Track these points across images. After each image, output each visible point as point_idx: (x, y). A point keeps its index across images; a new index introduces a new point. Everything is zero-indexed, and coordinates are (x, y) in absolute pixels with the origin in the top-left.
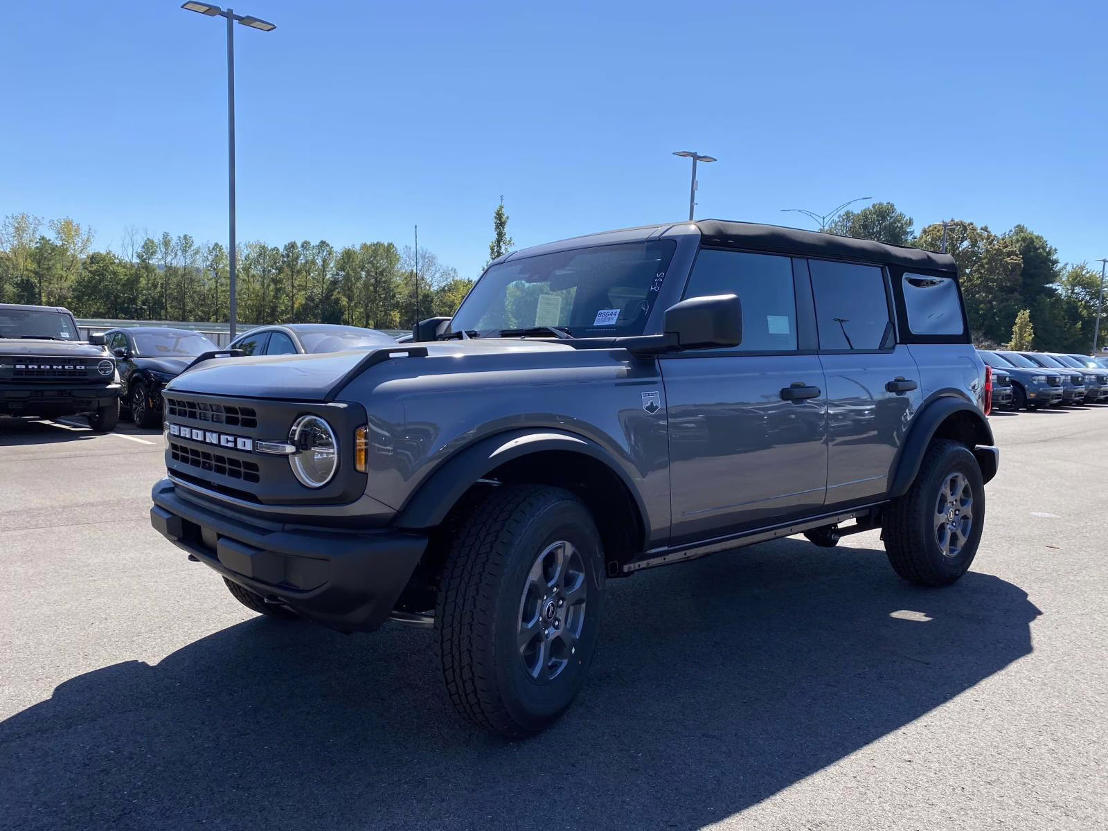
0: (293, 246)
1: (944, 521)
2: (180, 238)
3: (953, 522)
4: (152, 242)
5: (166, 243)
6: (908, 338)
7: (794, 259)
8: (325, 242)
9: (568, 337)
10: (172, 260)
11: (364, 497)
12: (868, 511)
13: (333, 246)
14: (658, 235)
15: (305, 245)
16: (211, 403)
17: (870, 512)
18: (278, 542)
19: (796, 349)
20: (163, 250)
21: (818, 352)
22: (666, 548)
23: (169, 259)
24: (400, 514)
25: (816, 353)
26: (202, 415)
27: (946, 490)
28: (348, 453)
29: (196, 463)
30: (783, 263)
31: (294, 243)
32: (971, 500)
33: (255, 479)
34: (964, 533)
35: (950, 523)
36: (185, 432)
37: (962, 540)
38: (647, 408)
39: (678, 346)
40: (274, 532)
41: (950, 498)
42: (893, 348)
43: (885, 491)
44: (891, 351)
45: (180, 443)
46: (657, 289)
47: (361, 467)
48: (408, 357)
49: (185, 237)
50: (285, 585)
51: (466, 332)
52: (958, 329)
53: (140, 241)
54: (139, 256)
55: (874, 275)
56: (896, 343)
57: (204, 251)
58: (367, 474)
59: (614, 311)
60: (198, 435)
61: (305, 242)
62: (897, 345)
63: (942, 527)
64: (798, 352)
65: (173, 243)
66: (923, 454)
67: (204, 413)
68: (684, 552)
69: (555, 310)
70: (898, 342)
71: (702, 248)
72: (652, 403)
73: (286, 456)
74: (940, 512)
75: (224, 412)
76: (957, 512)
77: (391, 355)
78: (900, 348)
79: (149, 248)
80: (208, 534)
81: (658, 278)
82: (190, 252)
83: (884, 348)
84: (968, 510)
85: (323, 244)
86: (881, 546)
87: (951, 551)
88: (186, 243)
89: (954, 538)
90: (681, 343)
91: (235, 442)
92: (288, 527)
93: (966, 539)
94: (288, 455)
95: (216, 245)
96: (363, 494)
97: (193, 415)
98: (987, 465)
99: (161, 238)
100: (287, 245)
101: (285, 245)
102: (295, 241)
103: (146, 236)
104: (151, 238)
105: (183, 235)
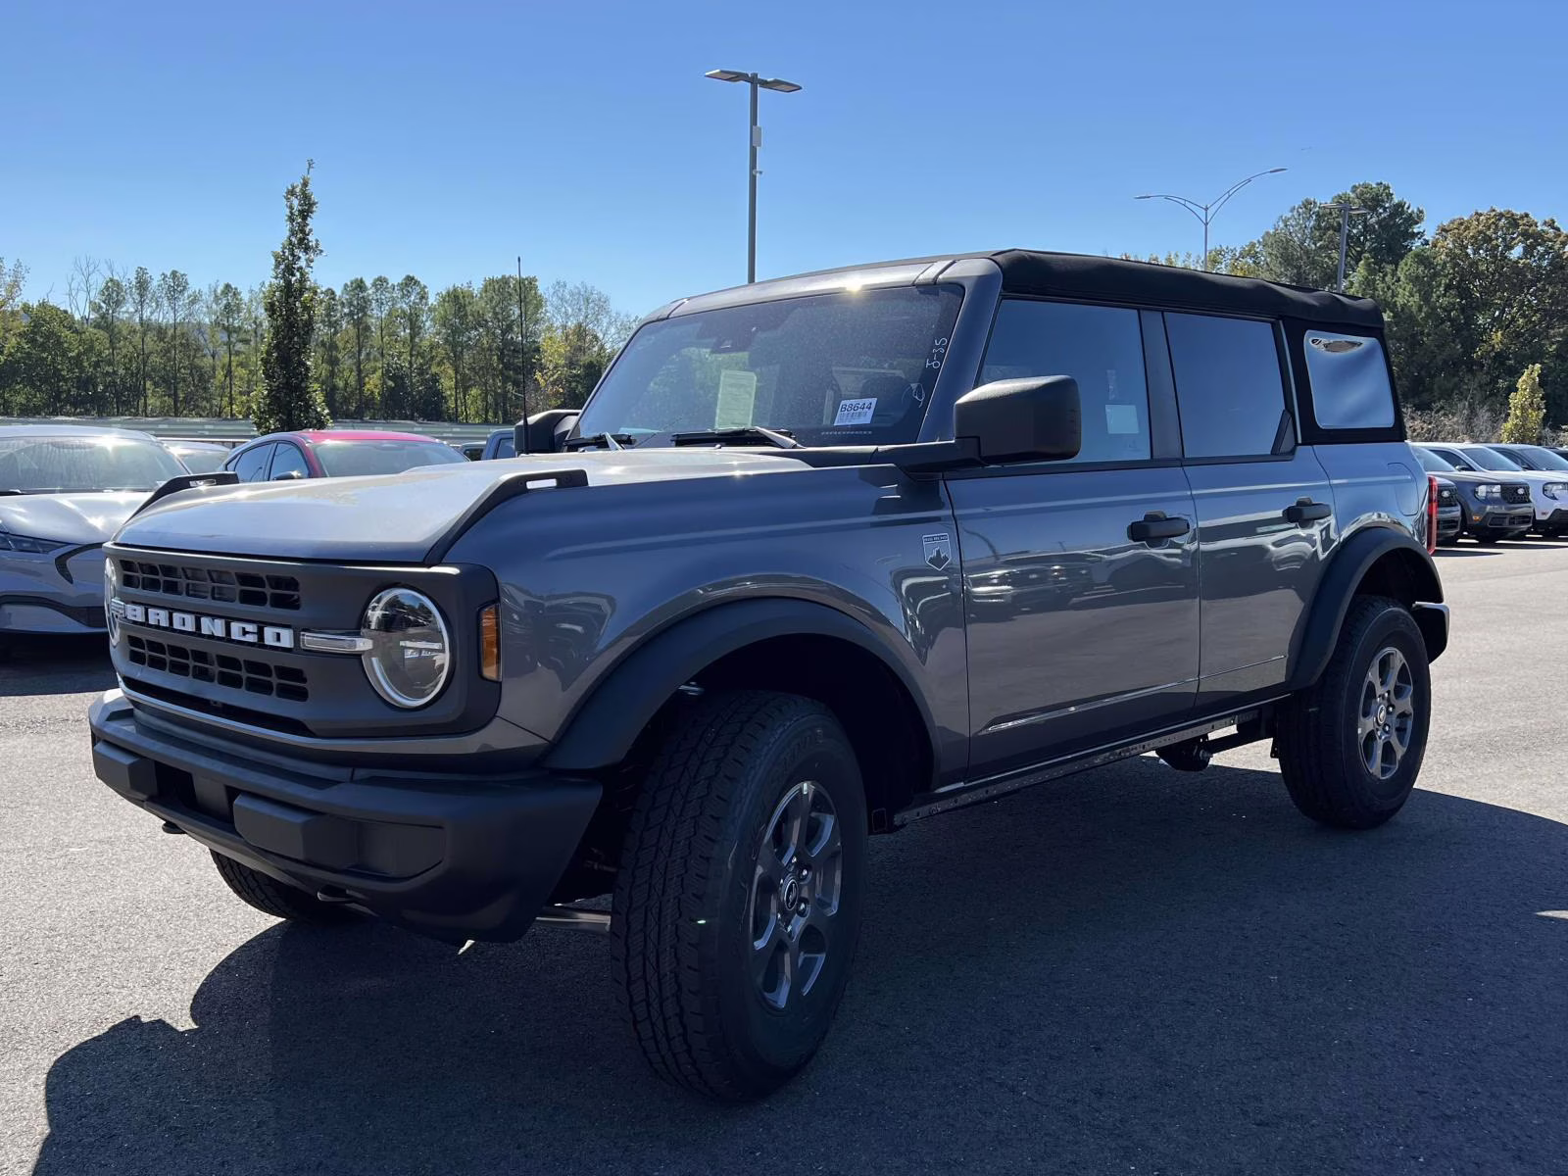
0: (359, 285)
1: (1372, 728)
2: (166, 276)
3: (1385, 725)
4: (118, 284)
5: (142, 285)
6: (1315, 435)
7: (1143, 313)
8: (413, 279)
9: (794, 447)
10: (152, 313)
11: (496, 721)
12: (1256, 712)
13: (427, 284)
14: (933, 276)
15: (381, 282)
16: (209, 568)
17: (1260, 714)
18: (347, 798)
19: (1148, 457)
20: (137, 297)
21: (1182, 462)
22: (962, 784)
23: (146, 314)
24: (554, 746)
25: (1178, 463)
26: (191, 586)
27: (1373, 676)
28: (469, 650)
29: (180, 669)
30: (1125, 318)
31: (361, 281)
32: (1411, 688)
33: (301, 695)
34: (1401, 742)
35: (1380, 728)
36: (158, 617)
37: (1400, 751)
38: (931, 561)
39: (979, 459)
40: (339, 782)
41: (1379, 690)
42: (1292, 452)
43: (1283, 680)
44: (1290, 457)
45: (145, 635)
46: (936, 365)
47: (490, 672)
48: (556, 487)
49: (174, 273)
50: (361, 871)
51: (613, 436)
52: (1385, 419)
53: (98, 282)
54: (96, 308)
55: (1259, 334)
56: (1297, 444)
57: (209, 298)
58: (501, 683)
59: (867, 401)
60: (185, 622)
61: (380, 279)
62: (1299, 448)
63: (1371, 736)
64: (1153, 463)
65: (154, 284)
66: (1342, 619)
67: (193, 584)
68: (985, 789)
69: (748, 396)
70: (1300, 441)
71: (1004, 297)
72: (938, 552)
73: (358, 656)
74: (1366, 714)
75: (237, 584)
76: (1391, 709)
77: (530, 485)
78: (1304, 451)
79: (113, 293)
80: (208, 789)
81: (937, 347)
82: (184, 299)
83: (1278, 453)
84: (1406, 704)
85: (410, 281)
86: (1274, 766)
87: (1384, 771)
88: (176, 285)
89: (1388, 748)
90: (983, 455)
91: (260, 634)
92: (361, 773)
93: (1405, 749)
94: (360, 655)
95: (228, 286)
96: (494, 716)
97: (172, 588)
98: (1433, 633)
99: (132, 277)
100: (349, 284)
101: (346, 285)
102: (361, 279)
103: (108, 275)
104: (116, 278)
105: (170, 271)
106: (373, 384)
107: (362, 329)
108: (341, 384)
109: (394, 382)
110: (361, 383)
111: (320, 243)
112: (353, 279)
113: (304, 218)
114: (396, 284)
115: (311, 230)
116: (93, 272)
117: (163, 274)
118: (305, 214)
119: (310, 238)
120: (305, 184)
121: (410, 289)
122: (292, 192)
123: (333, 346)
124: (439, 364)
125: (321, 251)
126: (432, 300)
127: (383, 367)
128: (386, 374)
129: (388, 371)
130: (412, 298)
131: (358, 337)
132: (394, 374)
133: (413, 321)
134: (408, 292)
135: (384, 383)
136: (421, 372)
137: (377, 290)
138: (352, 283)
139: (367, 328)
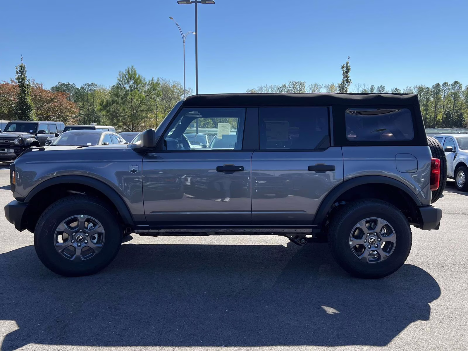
0: (438, 85)
8: (457, 82)
11: (15, 192)
13: (462, 84)
15: (445, 84)
19: (241, 149)
24: (25, 198)
31: (439, 84)
38: (131, 171)
47: (14, 183)
48: (38, 151)
49: (381, 86)
56: (331, 146)
61: (445, 83)
71: (184, 107)
72: (134, 169)
85: (456, 82)
99: (370, 88)
100: (434, 85)
101: (433, 86)
102: (439, 83)
103: (364, 88)
104: (366, 89)
105: (380, 86)
106: (440, 116)
107: (437, 99)
108: (428, 117)
109: (446, 116)
110: (436, 116)
111: (351, 80)
112: (436, 83)
113: (347, 73)
114: (451, 84)
115: (349, 76)
116: (360, 87)
117: (378, 87)
118: (347, 72)
119: (349, 79)
120: (347, 64)
121: (456, 85)
122: (343, 67)
123: (427, 105)
124: (464, 109)
125: (352, 82)
126: (464, 88)
127: (443, 111)
128: (444, 113)
129: (445, 112)
130: (456, 88)
131: (436, 102)
132: (447, 113)
133: (456, 95)
134: (455, 86)
135: (443, 116)
136: (457, 112)
137: (444, 86)
138: (435, 85)
139: (439, 99)
